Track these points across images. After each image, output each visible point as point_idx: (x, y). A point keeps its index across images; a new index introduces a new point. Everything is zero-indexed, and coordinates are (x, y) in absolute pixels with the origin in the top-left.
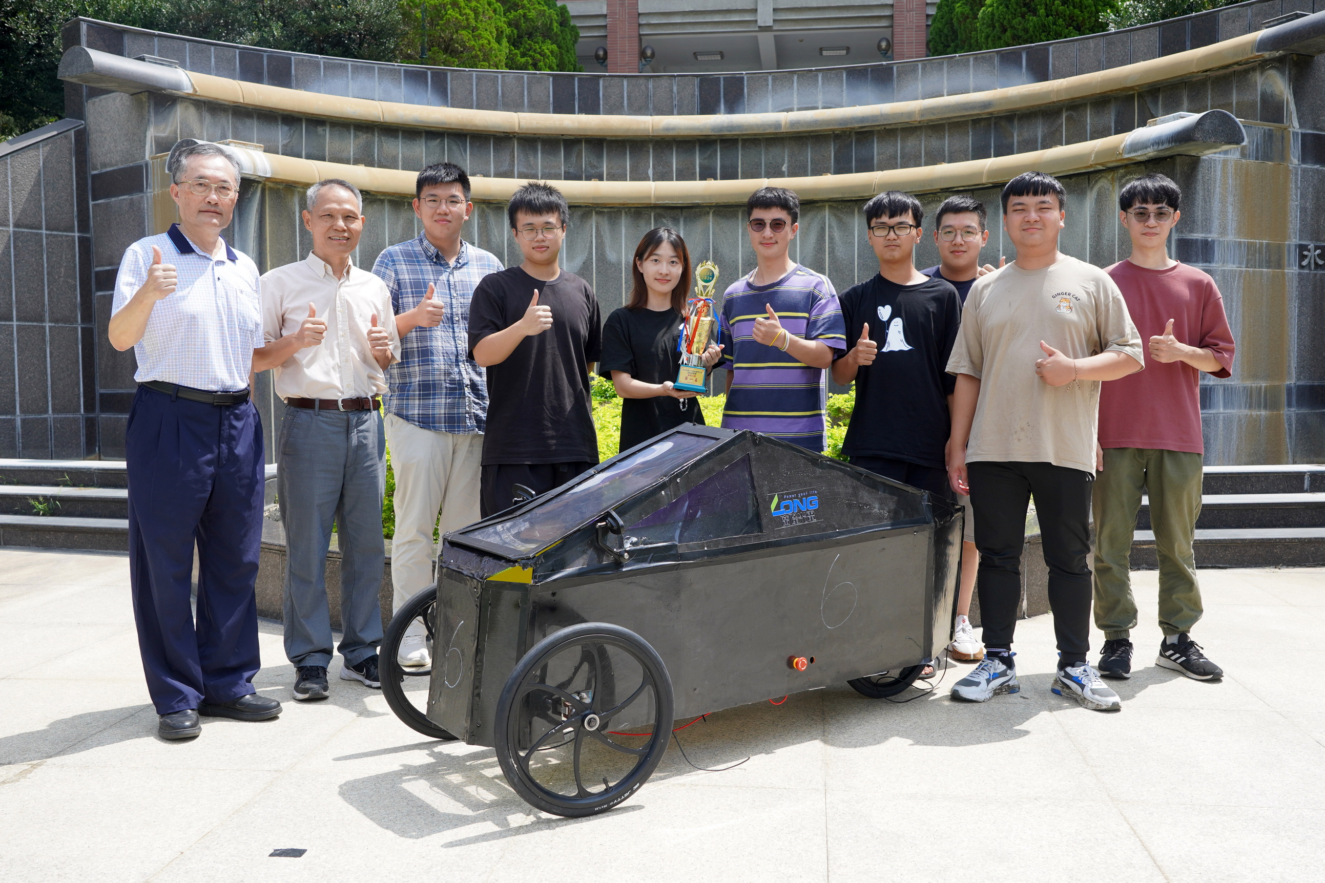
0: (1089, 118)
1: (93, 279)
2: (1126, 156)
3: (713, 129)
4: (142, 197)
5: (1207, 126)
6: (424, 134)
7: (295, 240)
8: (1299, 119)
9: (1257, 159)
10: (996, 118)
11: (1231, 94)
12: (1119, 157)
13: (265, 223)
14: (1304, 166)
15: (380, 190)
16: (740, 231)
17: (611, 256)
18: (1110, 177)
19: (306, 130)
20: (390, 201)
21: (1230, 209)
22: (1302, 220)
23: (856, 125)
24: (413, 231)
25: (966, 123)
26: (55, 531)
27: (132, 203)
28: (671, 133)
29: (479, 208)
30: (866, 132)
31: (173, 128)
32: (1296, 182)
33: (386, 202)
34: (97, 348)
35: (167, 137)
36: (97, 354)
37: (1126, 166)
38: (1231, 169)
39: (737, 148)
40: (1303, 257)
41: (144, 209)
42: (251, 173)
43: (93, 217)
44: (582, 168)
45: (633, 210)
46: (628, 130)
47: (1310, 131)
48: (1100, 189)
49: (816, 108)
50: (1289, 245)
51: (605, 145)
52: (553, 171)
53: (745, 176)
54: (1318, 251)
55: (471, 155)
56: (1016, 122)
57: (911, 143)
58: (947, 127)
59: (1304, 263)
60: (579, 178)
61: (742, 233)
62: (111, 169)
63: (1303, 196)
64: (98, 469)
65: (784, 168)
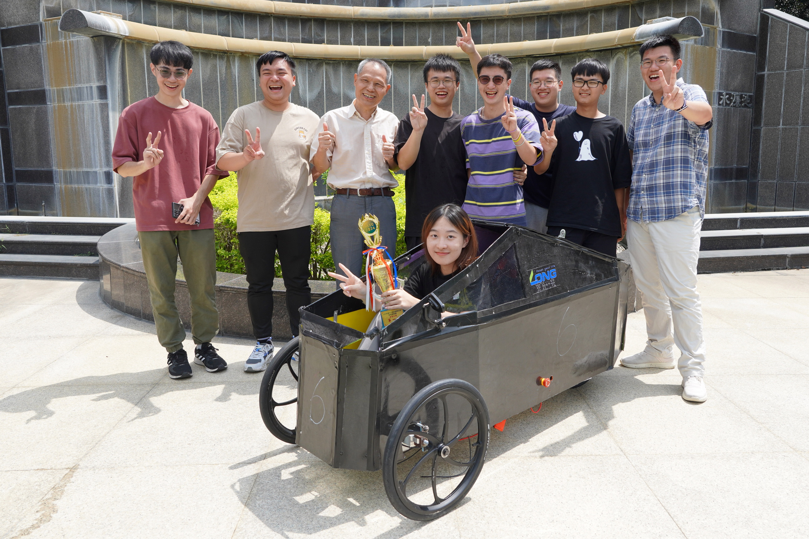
0: (603, 18)
1: (6, 97)
2: (637, 40)
3: (389, 16)
4: (39, 46)
5: (685, 25)
6: (216, 12)
7: (145, 76)
8: (722, 23)
9: (702, 45)
10: (550, 15)
11: (685, 7)
12: (633, 41)
13: (125, 65)
14: (723, 49)
15: (197, 46)
16: (409, 76)
17: (335, 89)
18: (624, 52)
19: (143, 6)
20: (202, 53)
21: (688, 72)
22: (721, 79)
23: (472, 17)
24: (217, 72)
25: (533, 17)
26: (6, 265)
27: (31, 49)
28: (364, 17)
29: (256, 59)
30: (477, 20)
31: (57, 2)
32: (719, 58)
33: (200, 54)
34: (12, 141)
35: (54, 7)
36: (12, 146)
37: (634, 46)
38: (689, 49)
39: (402, 27)
40: (720, 99)
41: (40, 53)
42: (116, 33)
43: (4, 58)
44: (312, 36)
45: (347, 62)
46: (339, 15)
47: (727, 30)
48: (618, 58)
49: (445, 6)
50: (714, 92)
51: (325, 23)
52: (295, 38)
53: (408, 44)
54: (727, 96)
55: (245, 26)
56: (562, 18)
57: (502, 28)
58: (522, 20)
59: (721, 103)
60: (310, 42)
61: (411, 77)
62: (15, 26)
63: (722, 66)
64: (29, 222)
65: (430, 40)
